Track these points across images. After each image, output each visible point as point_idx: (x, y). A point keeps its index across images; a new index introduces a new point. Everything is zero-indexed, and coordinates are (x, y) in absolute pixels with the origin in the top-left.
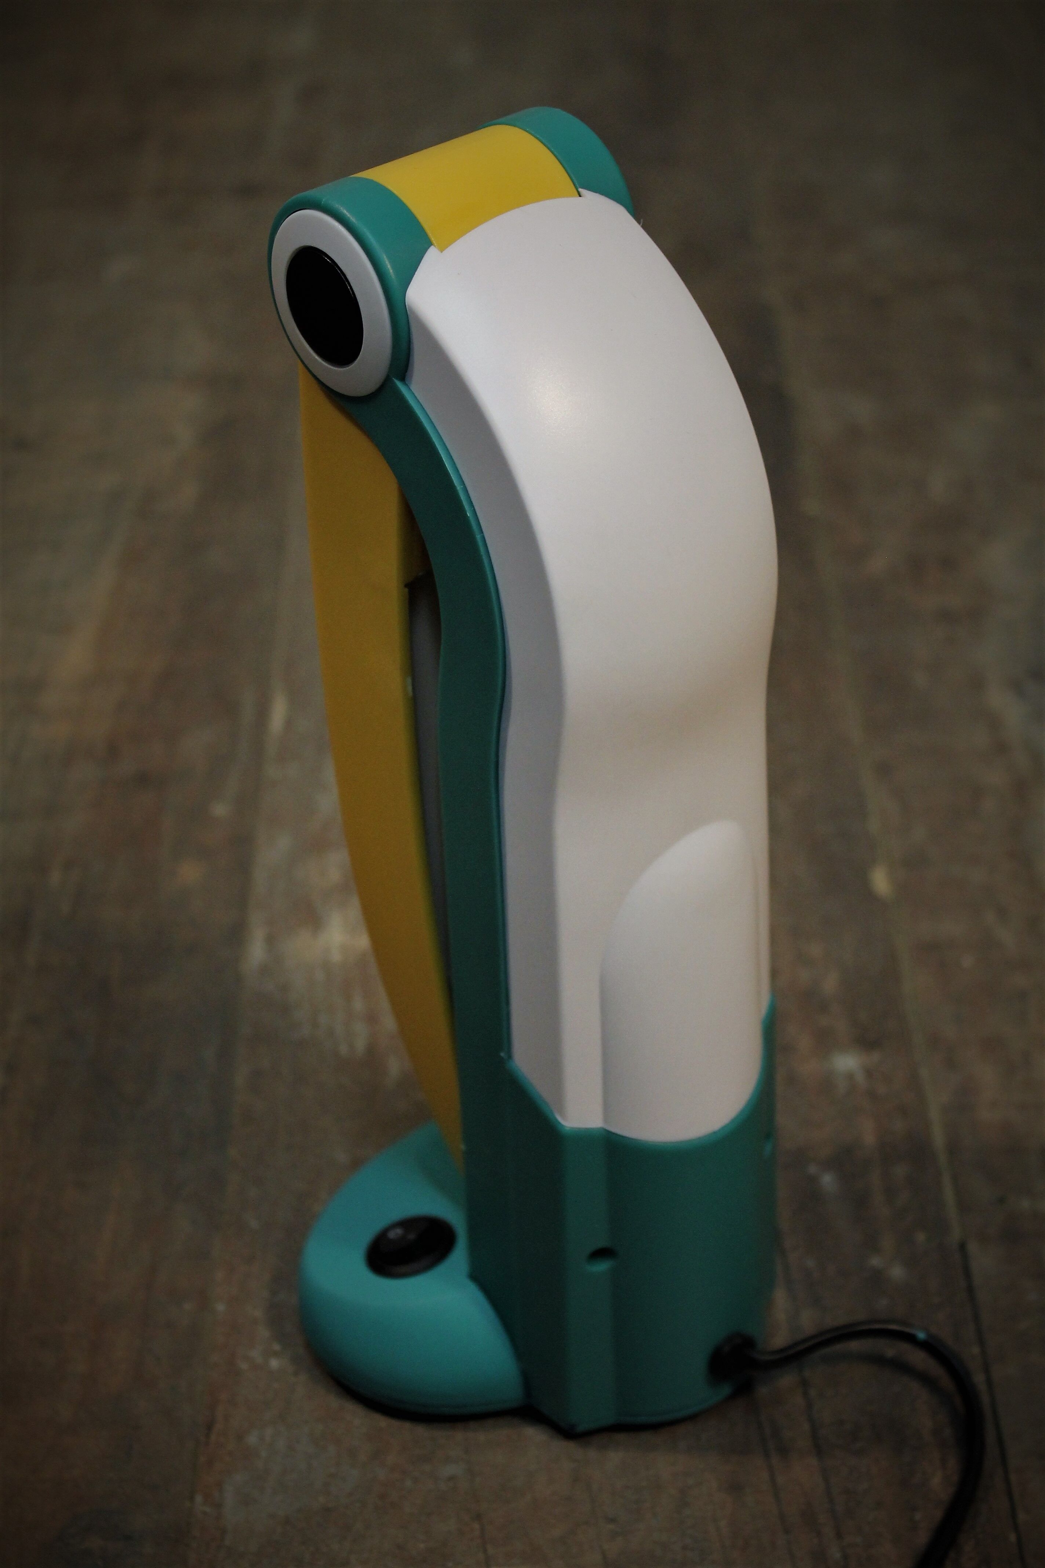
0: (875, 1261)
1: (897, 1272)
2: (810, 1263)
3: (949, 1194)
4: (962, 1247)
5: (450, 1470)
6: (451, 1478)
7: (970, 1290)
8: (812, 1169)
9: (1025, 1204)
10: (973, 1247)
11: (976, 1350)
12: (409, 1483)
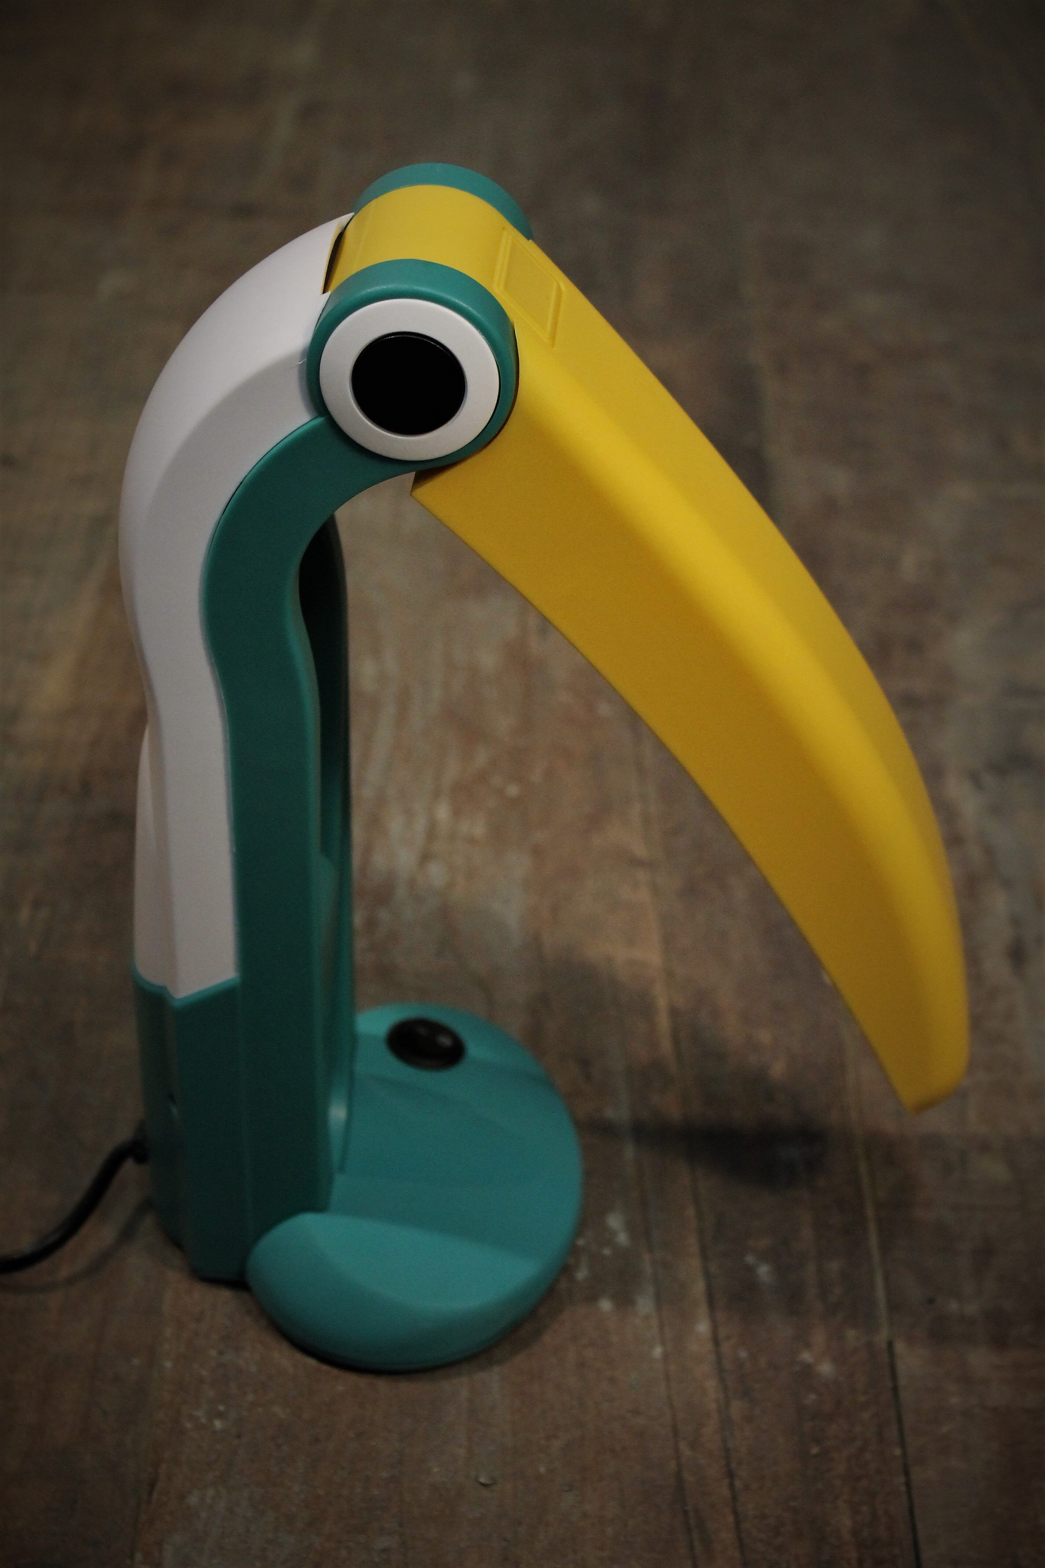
0: (806, 1356)
1: (826, 1368)
2: (743, 1354)
3: (880, 1294)
4: (890, 1345)
5: (384, 1542)
6: (384, 1550)
7: (895, 1389)
8: (750, 1259)
9: (953, 1306)
10: (900, 1347)
11: (898, 1452)
12: (344, 1553)
